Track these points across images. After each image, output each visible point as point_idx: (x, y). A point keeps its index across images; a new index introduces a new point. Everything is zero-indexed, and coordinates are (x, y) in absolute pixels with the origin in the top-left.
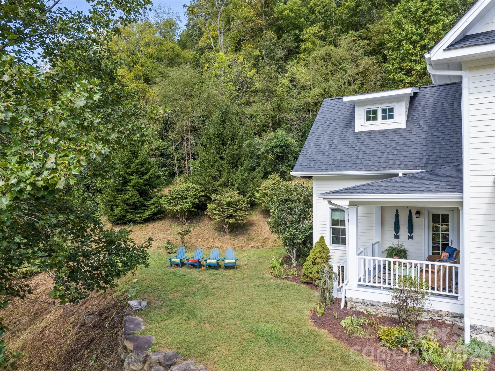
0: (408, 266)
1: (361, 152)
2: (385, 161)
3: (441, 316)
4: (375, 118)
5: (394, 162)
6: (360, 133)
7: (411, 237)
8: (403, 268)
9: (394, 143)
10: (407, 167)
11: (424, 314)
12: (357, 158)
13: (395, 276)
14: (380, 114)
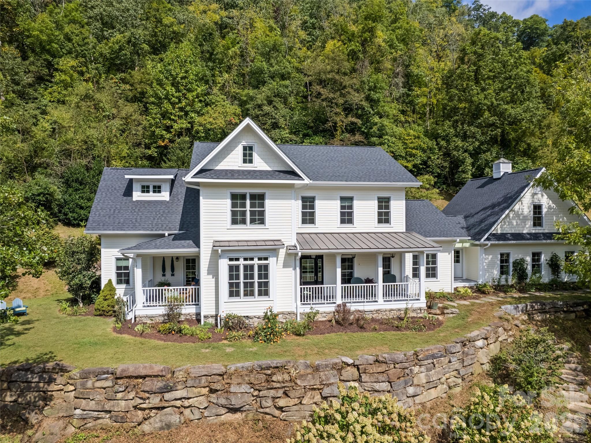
0: (173, 291)
1: (138, 217)
2: (156, 225)
3: (191, 316)
4: (148, 192)
5: (162, 226)
6: (137, 201)
7: (173, 275)
8: (170, 292)
9: (161, 211)
10: (170, 229)
11: (182, 316)
12: (136, 221)
13: (165, 297)
14: (151, 189)
